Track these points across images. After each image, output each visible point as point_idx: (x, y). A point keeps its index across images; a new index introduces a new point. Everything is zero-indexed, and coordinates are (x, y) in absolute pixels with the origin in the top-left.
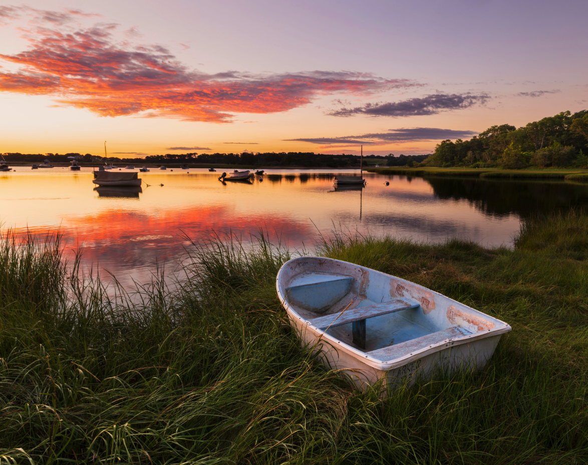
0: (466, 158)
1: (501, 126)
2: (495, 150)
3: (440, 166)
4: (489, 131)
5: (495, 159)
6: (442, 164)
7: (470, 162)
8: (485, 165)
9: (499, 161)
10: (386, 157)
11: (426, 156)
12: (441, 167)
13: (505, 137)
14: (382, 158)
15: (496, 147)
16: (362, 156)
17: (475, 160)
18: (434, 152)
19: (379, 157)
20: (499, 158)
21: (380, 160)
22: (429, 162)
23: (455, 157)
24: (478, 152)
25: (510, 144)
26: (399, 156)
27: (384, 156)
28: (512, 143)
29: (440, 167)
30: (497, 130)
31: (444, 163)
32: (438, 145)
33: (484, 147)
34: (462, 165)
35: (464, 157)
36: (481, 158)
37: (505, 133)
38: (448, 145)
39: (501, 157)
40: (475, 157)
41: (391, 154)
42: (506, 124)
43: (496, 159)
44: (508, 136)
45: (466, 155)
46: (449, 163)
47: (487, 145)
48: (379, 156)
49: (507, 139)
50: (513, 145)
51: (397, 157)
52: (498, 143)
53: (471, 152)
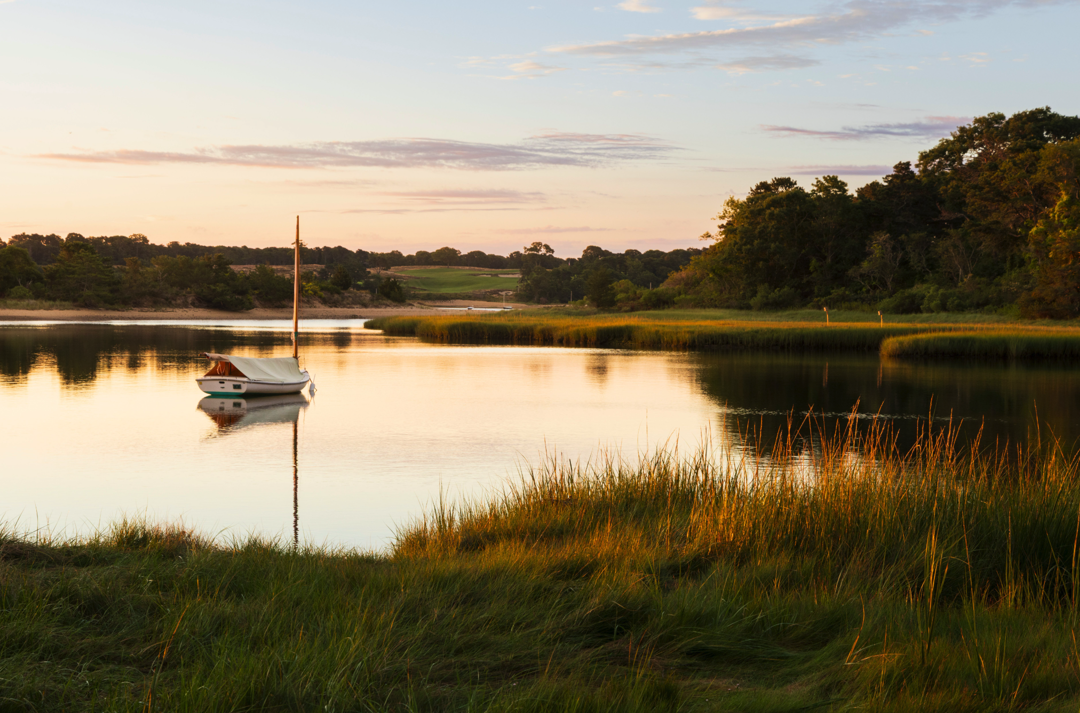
0: (865, 264)
1: (1018, 117)
2: (988, 230)
3: (744, 306)
4: (965, 138)
5: (993, 271)
6: (754, 294)
7: (884, 285)
8: (945, 298)
9: (1010, 281)
10: (516, 261)
11: (680, 258)
12: (749, 308)
13: (1031, 167)
14: (495, 262)
15: (994, 217)
16: (302, 249)
17: (907, 277)
18: (716, 238)
19: (478, 259)
20: (1012, 266)
21: (485, 273)
22: (691, 284)
23: (814, 262)
24: (916, 236)
25: (1052, 204)
26: (578, 255)
27: (506, 255)
28: (1065, 198)
29: (741, 308)
30: (1003, 135)
31: (762, 290)
32: (732, 203)
33: (946, 215)
34: (844, 298)
35: (857, 262)
36: (932, 265)
37: (1029, 152)
38: (776, 203)
39: (1022, 263)
40: (904, 263)
41: (536, 246)
42: (1042, 106)
43: (1001, 273)
44: (1043, 165)
45: (861, 254)
46: (786, 289)
47: (959, 203)
48: (479, 254)
49: (1038, 177)
50: (1069, 204)
51: (572, 261)
52: (1002, 196)
53: (883, 237)
